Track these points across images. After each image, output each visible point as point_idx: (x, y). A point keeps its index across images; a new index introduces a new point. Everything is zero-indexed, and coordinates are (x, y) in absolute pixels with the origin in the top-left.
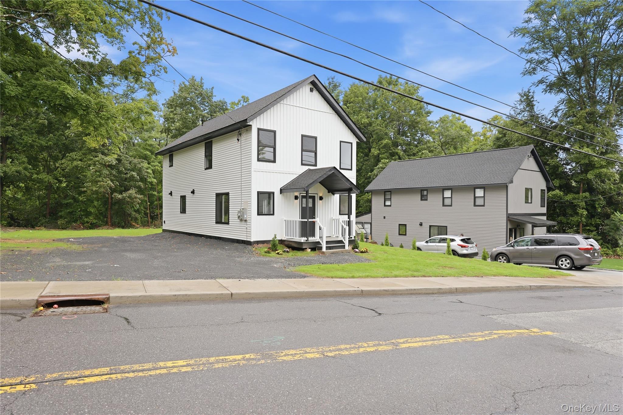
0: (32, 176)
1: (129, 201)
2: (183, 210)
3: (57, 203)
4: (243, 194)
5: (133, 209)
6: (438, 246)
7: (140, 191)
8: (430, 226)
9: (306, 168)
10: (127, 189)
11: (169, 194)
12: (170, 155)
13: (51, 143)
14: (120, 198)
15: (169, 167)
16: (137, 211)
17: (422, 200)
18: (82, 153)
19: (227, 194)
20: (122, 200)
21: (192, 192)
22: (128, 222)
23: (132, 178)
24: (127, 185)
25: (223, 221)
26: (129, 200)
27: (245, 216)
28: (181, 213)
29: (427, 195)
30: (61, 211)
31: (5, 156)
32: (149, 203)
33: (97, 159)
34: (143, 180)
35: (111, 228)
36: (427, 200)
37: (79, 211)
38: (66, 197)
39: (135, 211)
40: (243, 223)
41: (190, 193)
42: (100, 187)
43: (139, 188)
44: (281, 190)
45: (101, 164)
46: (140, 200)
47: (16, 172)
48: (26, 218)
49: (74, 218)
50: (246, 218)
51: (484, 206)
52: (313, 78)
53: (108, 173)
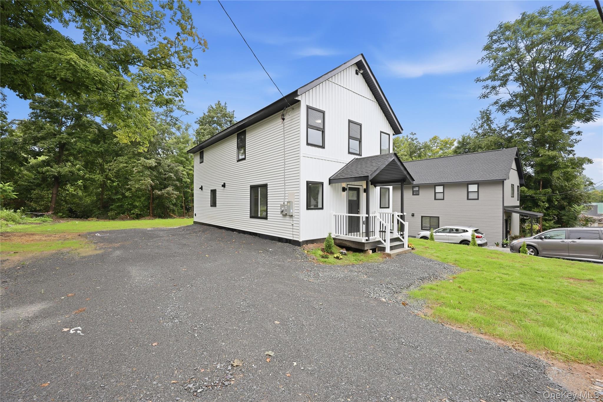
0: (85, 176)
1: (167, 197)
2: (214, 204)
3: (109, 198)
4: (286, 184)
5: (171, 203)
6: (449, 236)
7: (177, 188)
8: (422, 217)
9: (353, 157)
10: (165, 187)
11: (200, 189)
12: (200, 152)
13: (102, 149)
14: (159, 194)
15: (200, 163)
16: (175, 205)
17: (413, 194)
18: (128, 158)
19: (265, 186)
20: (162, 195)
21: (222, 186)
22: (167, 213)
23: (170, 178)
24: (166, 184)
25: (259, 216)
26: (167, 195)
27: (291, 211)
28: (211, 206)
29: (419, 191)
30: (112, 205)
31: (61, 159)
32: (184, 198)
33: (139, 162)
34: (180, 180)
35: (152, 218)
36: (418, 195)
37: (127, 205)
38: (116, 193)
39: (173, 205)
40: (287, 218)
41: (221, 187)
42: (142, 184)
43: (176, 186)
44: (330, 180)
45: (143, 165)
46: (176, 195)
47: (69, 172)
48: (83, 211)
49: (122, 210)
50: (292, 212)
51: (478, 199)
52: (360, 58)
53: (149, 173)
